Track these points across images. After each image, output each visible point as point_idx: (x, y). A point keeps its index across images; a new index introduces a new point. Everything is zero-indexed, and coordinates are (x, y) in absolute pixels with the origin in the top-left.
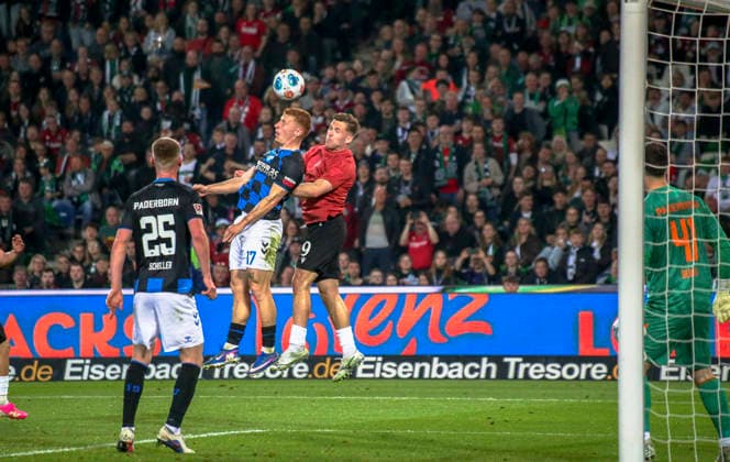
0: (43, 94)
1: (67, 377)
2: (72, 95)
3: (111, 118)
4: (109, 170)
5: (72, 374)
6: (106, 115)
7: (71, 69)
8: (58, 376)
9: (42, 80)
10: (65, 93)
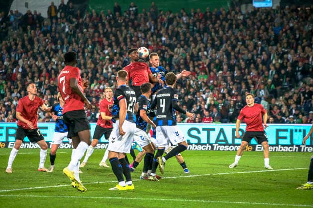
0: (252, 66)
1: (257, 150)
2: (261, 66)
3: (272, 72)
4: (270, 88)
5: (258, 149)
6: (271, 71)
7: (261, 58)
8: (254, 149)
9: (252, 61)
10: (258, 65)
